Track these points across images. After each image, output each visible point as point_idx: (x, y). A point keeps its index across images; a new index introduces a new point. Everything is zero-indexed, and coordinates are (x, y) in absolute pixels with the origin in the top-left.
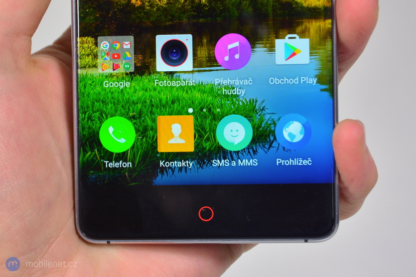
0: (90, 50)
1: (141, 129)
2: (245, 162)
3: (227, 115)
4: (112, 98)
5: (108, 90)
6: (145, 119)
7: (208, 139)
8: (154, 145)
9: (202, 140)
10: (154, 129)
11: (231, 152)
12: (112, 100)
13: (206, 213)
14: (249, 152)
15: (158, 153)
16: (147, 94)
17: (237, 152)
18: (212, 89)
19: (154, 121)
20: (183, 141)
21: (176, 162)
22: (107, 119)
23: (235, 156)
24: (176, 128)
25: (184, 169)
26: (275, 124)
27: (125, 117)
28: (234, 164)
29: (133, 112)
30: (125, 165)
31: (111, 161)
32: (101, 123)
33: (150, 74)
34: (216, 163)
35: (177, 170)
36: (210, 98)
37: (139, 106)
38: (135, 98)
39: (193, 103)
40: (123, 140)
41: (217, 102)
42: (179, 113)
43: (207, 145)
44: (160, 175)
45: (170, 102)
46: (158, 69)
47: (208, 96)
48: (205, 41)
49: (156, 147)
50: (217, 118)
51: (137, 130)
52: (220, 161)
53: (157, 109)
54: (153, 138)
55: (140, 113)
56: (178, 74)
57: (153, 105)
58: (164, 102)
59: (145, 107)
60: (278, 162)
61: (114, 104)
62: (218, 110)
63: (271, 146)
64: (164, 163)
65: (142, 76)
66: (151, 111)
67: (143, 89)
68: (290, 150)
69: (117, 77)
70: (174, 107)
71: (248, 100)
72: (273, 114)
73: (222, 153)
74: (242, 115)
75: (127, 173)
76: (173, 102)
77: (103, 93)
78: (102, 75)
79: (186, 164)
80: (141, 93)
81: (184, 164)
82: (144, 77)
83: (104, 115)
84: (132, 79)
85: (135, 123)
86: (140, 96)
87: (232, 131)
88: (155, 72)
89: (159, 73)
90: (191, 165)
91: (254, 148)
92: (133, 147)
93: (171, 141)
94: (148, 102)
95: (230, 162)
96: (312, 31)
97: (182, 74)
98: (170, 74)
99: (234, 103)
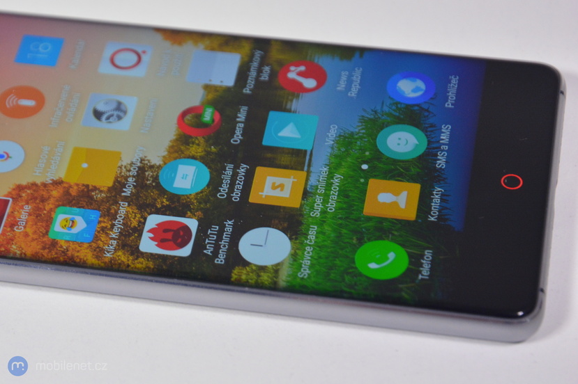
0: (252, 273)
1: (378, 234)
2: (445, 137)
3: (376, 146)
4: (327, 258)
5: (315, 262)
6: (365, 228)
7: (407, 169)
8: (404, 224)
9: (406, 174)
10: (381, 220)
11: (427, 148)
12: (331, 259)
13: (511, 181)
14: (432, 131)
15: (416, 221)
16: (329, 221)
17: (429, 143)
18: (336, 156)
19: (369, 219)
20: (405, 193)
21: (433, 204)
22: (356, 268)
23: (435, 145)
24: (385, 198)
25: (444, 198)
26: (397, 103)
27: (358, 248)
28: (445, 147)
29: (352, 239)
30: (427, 258)
31: (420, 272)
32: (361, 275)
33: (302, 215)
34: (441, 162)
35: (444, 204)
36: (349, 159)
37: (344, 231)
38: (333, 235)
39: (352, 177)
40: (391, 256)
41: (355, 153)
42: (364, 192)
43: (414, 170)
44: (449, 223)
45: (346, 200)
46: (297, 205)
47: (346, 162)
48: (269, 155)
49: (408, 222)
50: (377, 156)
51: (380, 238)
52: (439, 160)
53: (353, 214)
54: (393, 223)
55: (355, 232)
56: (309, 186)
57: (347, 218)
58: (344, 206)
59: (347, 225)
60: (450, 106)
61: (336, 257)
62: (367, 153)
63: (427, 110)
64: (432, 216)
65: (303, 224)
66: (356, 220)
67: (322, 225)
68: (436, 92)
69: (298, 249)
70: (354, 195)
71: (360, 124)
72: (383, 103)
73: (428, 157)
74: (378, 132)
75: (441, 257)
76: (347, 196)
77: (317, 267)
78: (292, 265)
79: (437, 194)
80: (327, 228)
81: (437, 197)
82: (305, 221)
83: (351, 271)
84: (305, 234)
85: (369, 240)
86: (330, 229)
87: (399, 144)
88: (300, 209)
89: (302, 205)
90: (440, 189)
91: (427, 126)
92: (403, 245)
93: (402, 205)
94: (340, 221)
95: (443, 151)
96: (281, 57)
97: (310, 183)
98: (306, 194)
99: (361, 138)
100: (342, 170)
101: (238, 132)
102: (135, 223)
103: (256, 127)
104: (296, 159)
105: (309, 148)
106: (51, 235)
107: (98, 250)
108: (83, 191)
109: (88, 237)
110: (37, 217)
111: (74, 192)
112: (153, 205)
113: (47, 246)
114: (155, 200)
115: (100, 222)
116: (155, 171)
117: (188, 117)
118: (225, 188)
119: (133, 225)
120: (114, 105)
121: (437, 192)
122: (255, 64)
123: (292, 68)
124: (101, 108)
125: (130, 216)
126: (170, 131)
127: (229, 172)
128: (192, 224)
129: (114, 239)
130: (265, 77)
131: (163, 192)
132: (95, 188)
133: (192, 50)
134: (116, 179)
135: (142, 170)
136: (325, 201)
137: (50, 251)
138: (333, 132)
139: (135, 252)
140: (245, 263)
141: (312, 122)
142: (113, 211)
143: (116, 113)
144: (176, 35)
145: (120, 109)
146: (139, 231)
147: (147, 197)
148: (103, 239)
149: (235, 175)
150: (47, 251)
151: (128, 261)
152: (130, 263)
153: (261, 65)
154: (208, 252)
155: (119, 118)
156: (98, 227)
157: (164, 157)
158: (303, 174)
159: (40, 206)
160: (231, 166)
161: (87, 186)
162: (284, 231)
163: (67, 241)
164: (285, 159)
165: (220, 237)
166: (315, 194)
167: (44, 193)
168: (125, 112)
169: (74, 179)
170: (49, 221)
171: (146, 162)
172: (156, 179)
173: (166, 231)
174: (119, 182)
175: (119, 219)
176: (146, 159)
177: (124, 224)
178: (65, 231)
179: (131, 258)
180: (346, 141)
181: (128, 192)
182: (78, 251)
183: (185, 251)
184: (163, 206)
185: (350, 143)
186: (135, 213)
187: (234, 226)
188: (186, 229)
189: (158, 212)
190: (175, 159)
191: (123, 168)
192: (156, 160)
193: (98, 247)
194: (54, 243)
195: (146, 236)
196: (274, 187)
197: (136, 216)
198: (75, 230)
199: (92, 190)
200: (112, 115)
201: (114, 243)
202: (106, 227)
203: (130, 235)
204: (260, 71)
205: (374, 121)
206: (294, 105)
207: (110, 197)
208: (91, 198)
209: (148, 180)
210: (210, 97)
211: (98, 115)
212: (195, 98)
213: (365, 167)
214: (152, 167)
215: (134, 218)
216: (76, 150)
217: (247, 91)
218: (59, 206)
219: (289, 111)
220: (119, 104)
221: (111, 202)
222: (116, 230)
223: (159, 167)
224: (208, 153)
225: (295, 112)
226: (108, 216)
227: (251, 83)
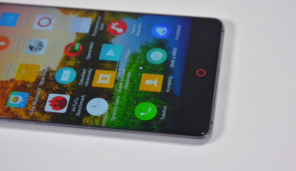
0: (91, 119)
1: (145, 99)
2: (174, 53)
3: (146, 58)
4: (123, 111)
5: (118, 113)
6: (139, 96)
7: (158, 68)
8: (156, 94)
9: (158, 71)
10: (147, 92)
11: (167, 59)
12: (125, 111)
13: (201, 73)
14: (169, 51)
15: (161, 92)
16: (125, 94)
17: (168, 56)
18: (129, 64)
19: (141, 92)
20: (157, 80)
21: (168, 84)
22: (135, 115)
23: (170, 57)
24: (148, 82)
25: (173, 81)
26: (155, 38)
27: (136, 106)
28: (174, 58)
29: (134, 102)
30: (165, 109)
31: (161, 116)
32: (137, 118)
33: (113, 91)
34: (172, 65)
35: (173, 84)
36: (135, 65)
37: (131, 98)
38: (126, 100)
39: (135, 73)
40: (150, 109)
41: (137, 62)
42: (140, 80)
43: (161, 69)
44: (174, 93)
45: (132, 84)
46: (112, 87)
47: (133, 66)
48: (101, 64)
49: (158, 93)
50: (146, 63)
51: (146, 101)
52: (172, 64)
53: (135, 90)
54: (151, 94)
55: (135, 98)
56: (117, 78)
57: (132, 92)
58: (132, 86)
59: (132, 95)
60: (177, 39)
61: (127, 111)
62: (142, 62)
63: (168, 41)
64: (168, 90)
65: (114, 95)
66: (136, 93)
67: (122, 96)
68: (172, 33)
69: (111, 107)
70: (135, 81)
71: (140, 48)
72: (149, 38)
73: (167, 62)
74: (147, 52)
75: (170, 109)
77: (119, 116)
78: (108, 115)
79: (170, 80)
80: (124, 97)
81: (170, 81)
82: (115, 94)
83: (133, 117)
84: (114, 100)
85: (141, 102)
86: (125, 97)
87: (155, 57)
88: (113, 89)
89: (114, 87)
90: (171, 77)
91: (167, 48)
92: (155, 104)
93: (155, 85)
94: (129, 94)
95: (173, 59)
97: (118, 76)
98: (116, 82)
99: (140, 55)
100: (132, 70)
101: (89, 54)
102: (43, 98)
103: (97, 51)
104: (112, 66)
105: (118, 60)
106: (8, 105)
107: (27, 111)
108: (23, 84)
109: (23, 105)
110: (2, 97)
111: (19, 84)
112: (52, 89)
113: (6, 110)
114: (53, 87)
115: (29, 98)
116: (53, 73)
117: (69, 48)
118: (82, 80)
119: (42, 99)
120: (38, 43)
121: (170, 78)
122: (98, 23)
123: (113, 24)
124: (33, 45)
125: (42, 95)
126: (60, 55)
127: (84, 73)
128: (67, 97)
129: (34, 106)
130: (102, 28)
131: (56, 83)
132: (28, 82)
133: (72, 17)
134: (37, 77)
135: (48, 73)
136: (124, 85)
137: (7, 113)
138: (128, 53)
139: (43, 112)
140: (89, 115)
141: (120, 48)
142: (34, 93)
143: (39, 47)
144: (66, 10)
145: (41, 45)
146: (45, 102)
147: (49, 85)
148: (29, 106)
149: (87, 74)
150: (5, 112)
151: (40, 116)
152: (40, 117)
153: (101, 23)
154: (73, 110)
155: (40, 49)
156: (28, 100)
157: (58, 67)
158: (115, 72)
159: (4, 92)
160: (85, 70)
161: (24, 81)
162: (106, 99)
163: (14, 108)
164: (108, 66)
165: (79, 104)
166: (120, 81)
167: (6, 85)
168: (42, 47)
169: (19, 79)
170: (7, 98)
171: (50, 69)
172: (53, 77)
173: (56, 101)
174: (38, 79)
175: (37, 96)
176: (50, 68)
177: (39, 99)
178: (14, 103)
179: (41, 114)
180: (134, 56)
181: (41, 83)
182: (19, 112)
183: (64, 111)
184: (56, 90)
185: (135, 57)
186: (44, 93)
187: (85, 98)
188: (65, 100)
189: (54, 92)
190: (62, 67)
191: (40, 72)
192: (54, 68)
193: (27, 110)
194: (9, 109)
195: (48, 103)
196: (103, 79)
197: (44, 95)
198: (18, 102)
199: (27, 83)
200: (37, 48)
201: (34, 107)
202: (31, 100)
203: (41, 104)
204: (100, 26)
205: (145, 47)
206: (113, 40)
207: (34, 86)
208: (26, 87)
209: (50, 78)
210: (79, 38)
211: (31, 48)
212: (72, 39)
213: (141, 68)
214: (52, 71)
215: (43, 96)
216: (21, 65)
217: (94, 35)
218: (12, 91)
219: (111, 43)
220: (40, 43)
221: (34, 89)
222: (35, 102)
223: (55, 71)
224: (76, 64)
225: (113, 44)
226: (32, 95)
227: (96, 31)
